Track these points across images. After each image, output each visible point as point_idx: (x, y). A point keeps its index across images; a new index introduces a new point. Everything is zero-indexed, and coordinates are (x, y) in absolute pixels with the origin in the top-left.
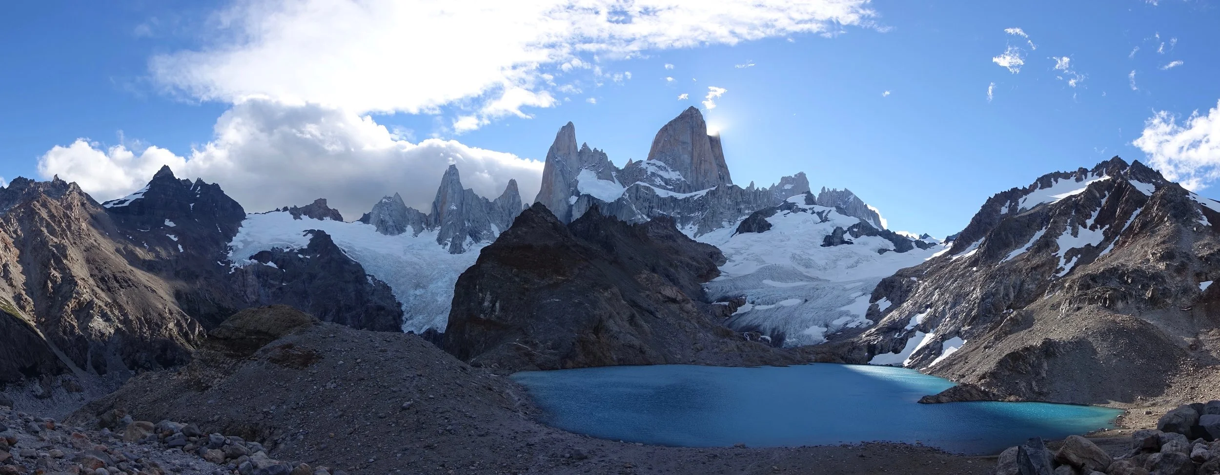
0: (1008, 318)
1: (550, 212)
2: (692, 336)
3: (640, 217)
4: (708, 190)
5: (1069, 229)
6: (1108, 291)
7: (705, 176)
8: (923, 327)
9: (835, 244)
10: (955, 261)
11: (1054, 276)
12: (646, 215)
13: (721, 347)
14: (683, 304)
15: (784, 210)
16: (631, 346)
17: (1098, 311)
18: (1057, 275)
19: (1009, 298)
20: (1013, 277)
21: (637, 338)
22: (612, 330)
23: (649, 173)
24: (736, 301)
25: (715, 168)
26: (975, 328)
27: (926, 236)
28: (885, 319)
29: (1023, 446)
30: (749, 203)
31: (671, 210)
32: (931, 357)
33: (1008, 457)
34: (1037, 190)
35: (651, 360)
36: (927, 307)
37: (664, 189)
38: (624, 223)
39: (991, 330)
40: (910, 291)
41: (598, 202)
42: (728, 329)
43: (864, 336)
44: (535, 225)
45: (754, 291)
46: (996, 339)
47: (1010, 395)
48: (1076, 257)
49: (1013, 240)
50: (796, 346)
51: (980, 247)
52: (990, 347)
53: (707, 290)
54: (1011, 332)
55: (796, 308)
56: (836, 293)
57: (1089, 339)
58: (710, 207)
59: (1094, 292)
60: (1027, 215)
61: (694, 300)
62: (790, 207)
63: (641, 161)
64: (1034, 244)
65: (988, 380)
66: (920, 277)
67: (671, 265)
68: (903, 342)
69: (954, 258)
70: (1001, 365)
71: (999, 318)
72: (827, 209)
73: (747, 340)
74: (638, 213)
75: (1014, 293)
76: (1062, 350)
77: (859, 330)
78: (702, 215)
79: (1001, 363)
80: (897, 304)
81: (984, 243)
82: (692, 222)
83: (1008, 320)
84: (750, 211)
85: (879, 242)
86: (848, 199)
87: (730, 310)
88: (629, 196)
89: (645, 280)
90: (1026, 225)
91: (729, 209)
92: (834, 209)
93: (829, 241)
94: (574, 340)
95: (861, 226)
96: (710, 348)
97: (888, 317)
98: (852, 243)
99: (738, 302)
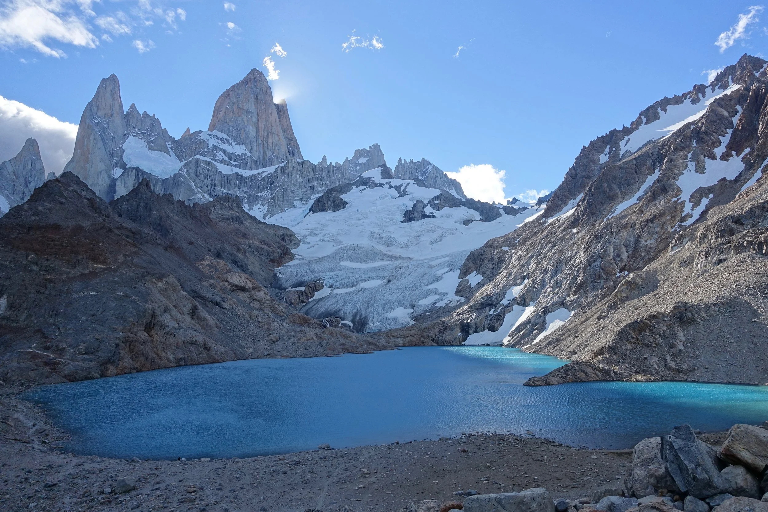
0: (623, 282)
1: (86, 186)
2: (266, 326)
3: (200, 196)
4: (277, 166)
5: (692, 165)
6: (762, 233)
7: (273, 150)
8: (521, 300)
9: (416, 219)
10: (551, 224)
11: (680, 226)
12: (208, 194)
13: (299, 336)
14: (253, 292)
15: (360, 186)
16: (193, 343)
17: (751, 261)
18: (683, 224)
19: (621, 259)
20: (624, 235)
21: (200, 333)
22: (168, 326)
23: (210, 146)
24: (313, 285)
25: (284, 142)
26: (582, 297)
27: (515, 201)
28: (477, 295)
29: (667, 437)
30: (321, 179)
31: (237, 189)
32: (534, 333)
33: (645, 451)
34: (642, 127)
35: (218, 358)
36: (524, 278)
37: (228, 165)
38: (182, 203)
39: (603, 297)
40: (502, 262)
41: (149, 178)
42: (305, 316)
43: (455, 314)
44: (64, 201)
45: (332, 274)
46: (610, 307)
47: (637, 373)
48: (707, 197)
49: (618, 191)
50: (380, 331)
51: (578, 205)
52: (605, 317)
53: (280, 276)
54: (628, 298)
55: (378, 290)
56: (420, 271)
57: (743, 298)
58: (280, 185)
59: (741, 237)
60: (633, 159)
61: (267, 287)
62: (366, 182)
63: (200, 132)
64: (646, 193)
65: (607, 356)
66: (512, 246)
67: (238, 250)
68: (500, 318)
69: (550, 221)
70: (621, 338)
71: (612, 283)
72: (405, 182)
73: (326, 326)
74: (198, 191)
75: (627, 252)
76: (704, 315)
77: (448, 310)
78: (272, 194)
79: (621, 336)
80: (490, 277)
81: (584, 200)
82: (260, 202)
83: (623, 285)
84: (323, 188)
85: (463, 212)
86: (427, 170)
87: (307, 296)
88: (187, 171)
89: (208, 268)
90: (633, 171)
91: (300, 187)
92: (412, 181)
93: (409, 217)
94: (117, 341)
95: (443, 197)
96: (286, 339)
97: (480, 292)
98: (434, 217)
99: (315, 286)
